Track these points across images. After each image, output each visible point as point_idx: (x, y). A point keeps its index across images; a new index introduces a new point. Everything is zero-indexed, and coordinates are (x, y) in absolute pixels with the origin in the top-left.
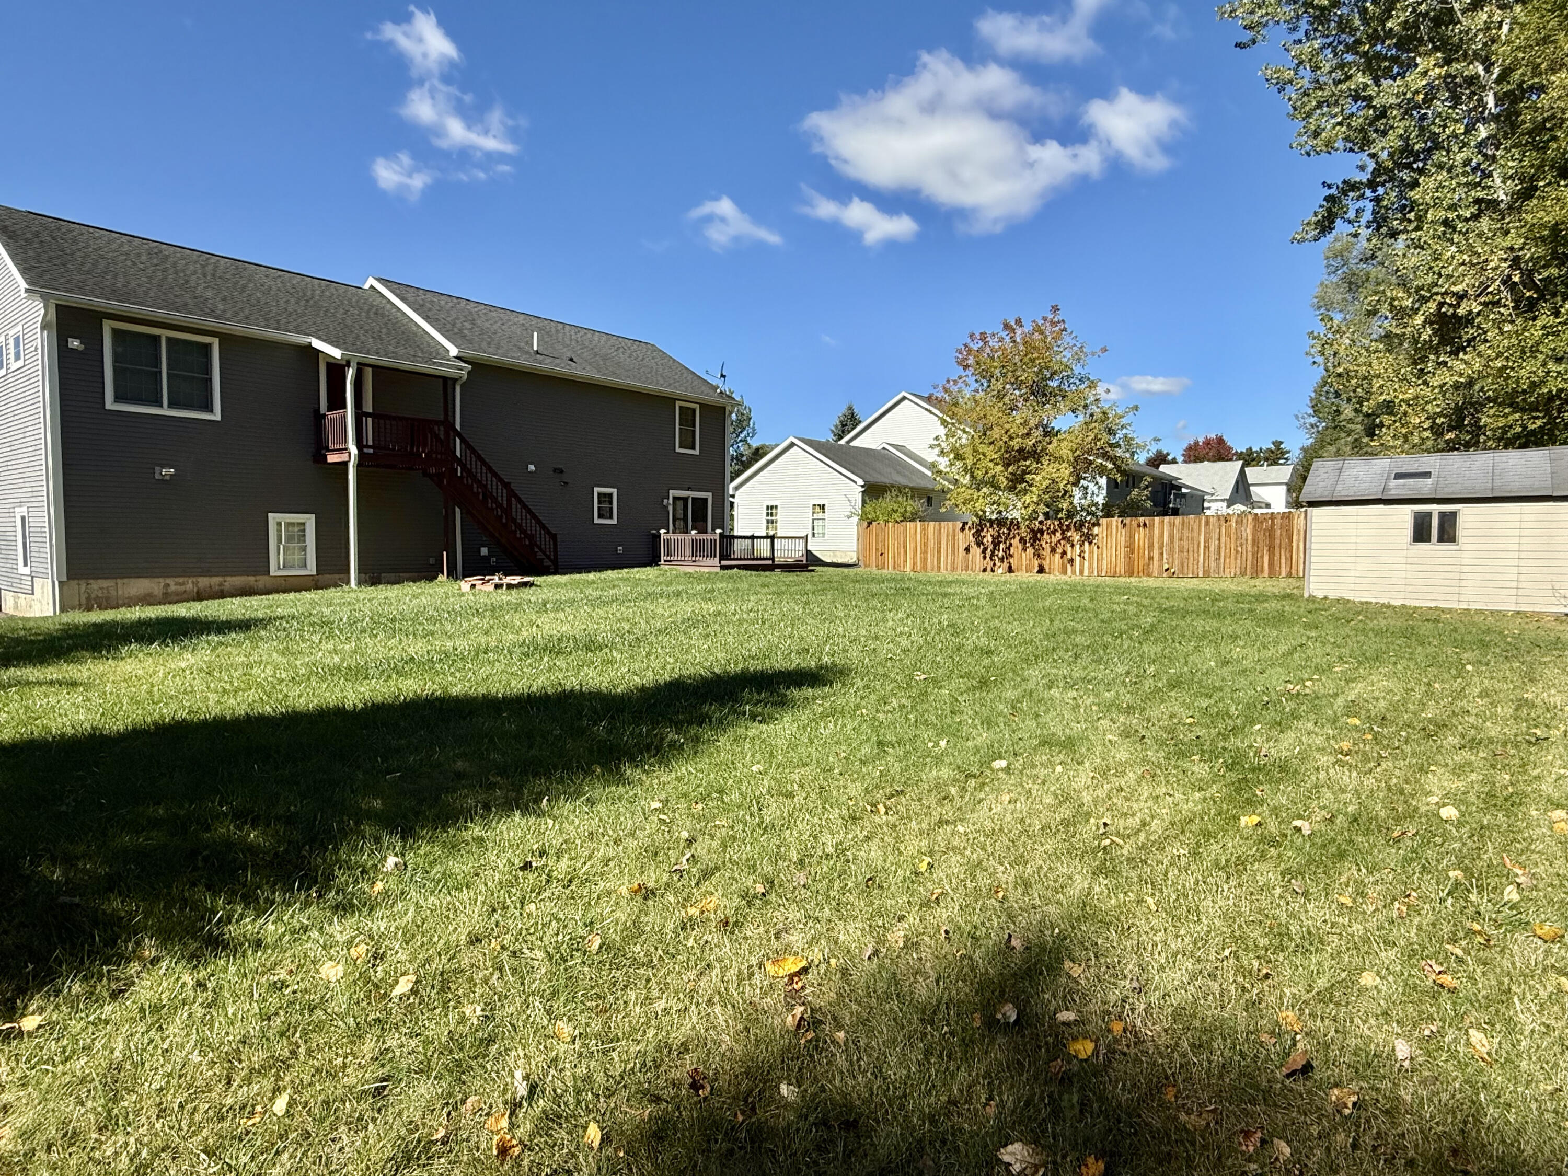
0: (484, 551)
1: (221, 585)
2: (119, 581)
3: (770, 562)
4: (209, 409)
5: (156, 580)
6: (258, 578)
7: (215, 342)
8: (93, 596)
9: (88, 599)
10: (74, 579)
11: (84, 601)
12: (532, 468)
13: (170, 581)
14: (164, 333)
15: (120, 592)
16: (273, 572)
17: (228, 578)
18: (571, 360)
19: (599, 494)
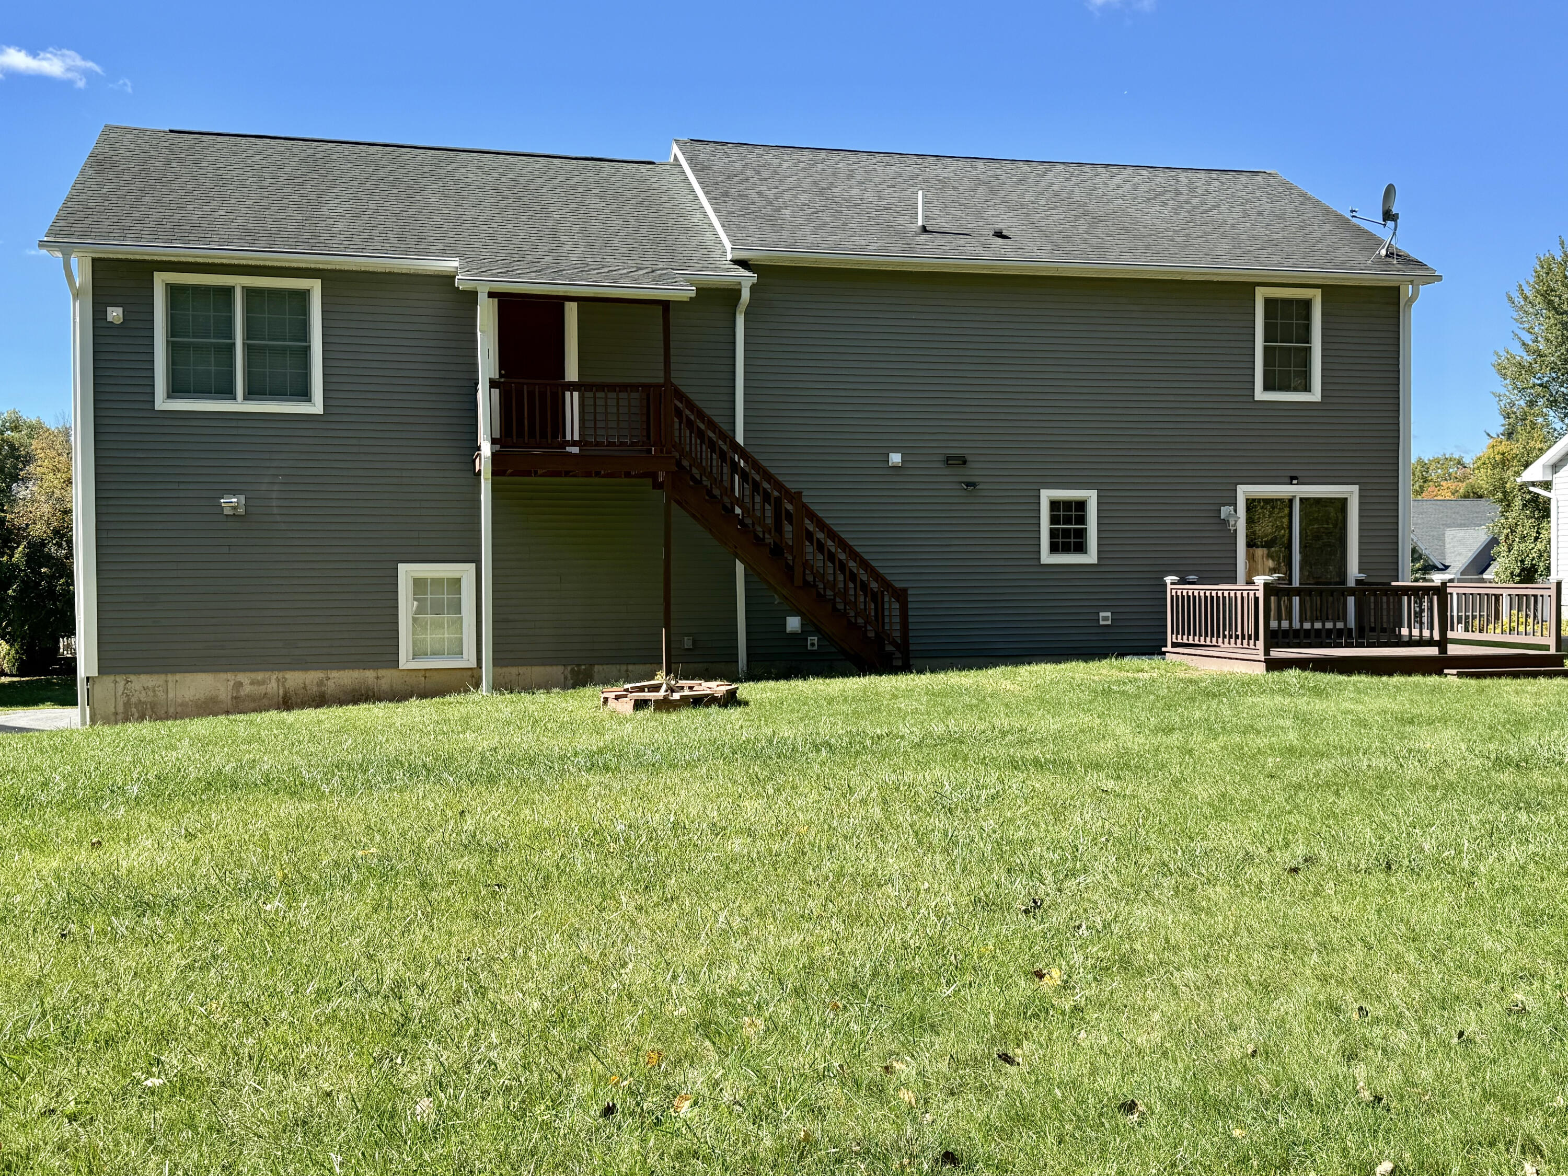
0: (793, 623)
1: (321, 683)
2: (170, 677)
3: (1433, 651)
4: (304, 394)
5: (223, 676)
6: (381, 672)
7: (315, 287)
8: (133, 700)
9: (127, 705)
10: (109, 673)
11: (121, 709)
12: (896, 458)
13: (244, 678)
14: (239, 282)
15: (171, 695)
16: (406, 661)
17: (334, 674)
18: (999, 235)
19: (1054, 505)
